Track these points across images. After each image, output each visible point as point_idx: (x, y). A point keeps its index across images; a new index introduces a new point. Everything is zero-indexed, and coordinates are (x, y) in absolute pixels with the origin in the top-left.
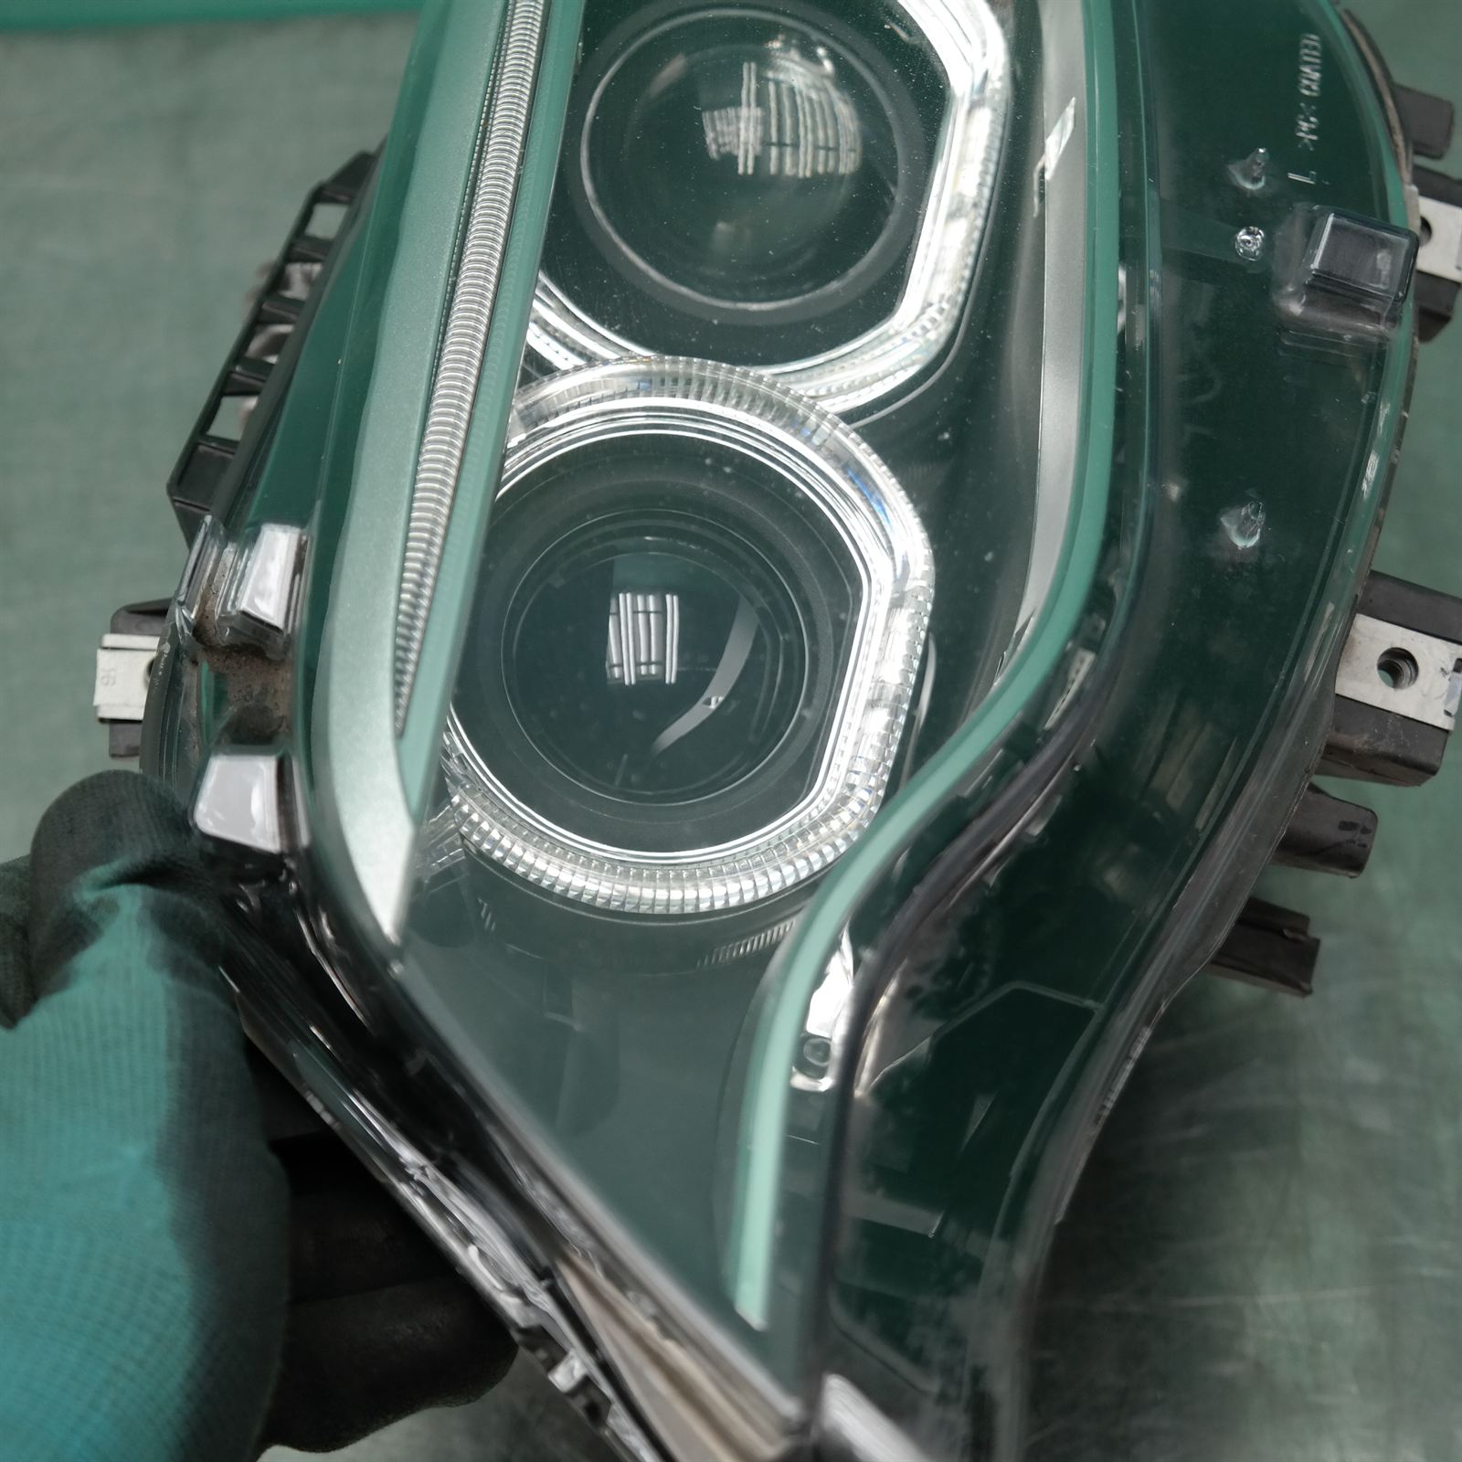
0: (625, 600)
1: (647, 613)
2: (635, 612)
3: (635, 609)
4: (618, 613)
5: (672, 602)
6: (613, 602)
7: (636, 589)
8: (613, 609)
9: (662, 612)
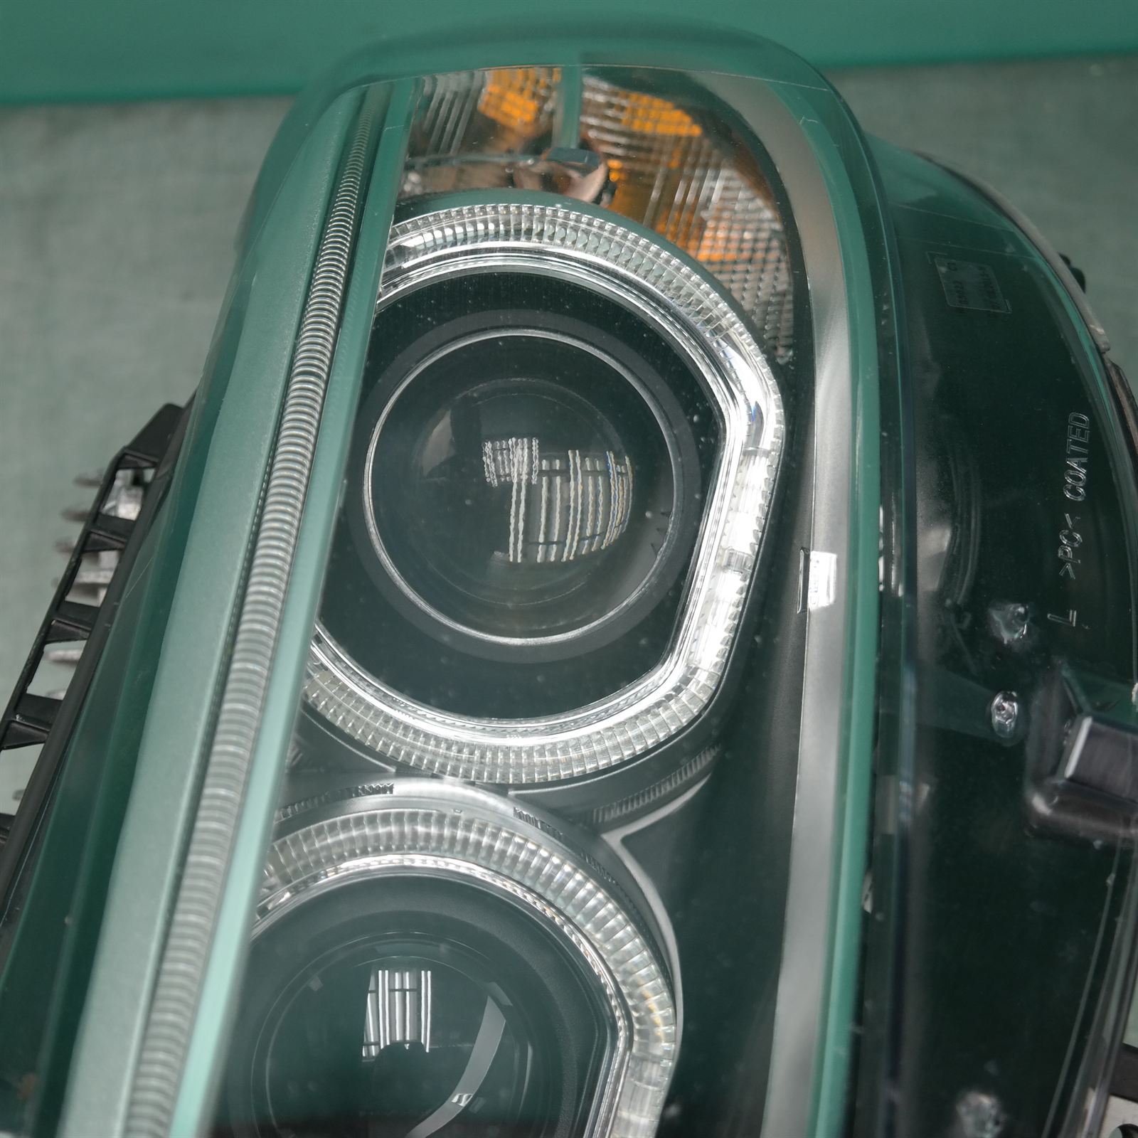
0: (383, 976)
1: (403, 991)
2: (392, 990)
3: (392, 988)
4: (376, 992)
5: (426, 977)
6: (372, 979)
7: (393, 967)
8: (372, 987)
9: (417, 990)
